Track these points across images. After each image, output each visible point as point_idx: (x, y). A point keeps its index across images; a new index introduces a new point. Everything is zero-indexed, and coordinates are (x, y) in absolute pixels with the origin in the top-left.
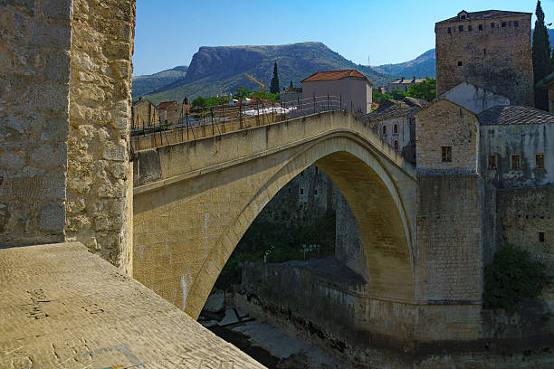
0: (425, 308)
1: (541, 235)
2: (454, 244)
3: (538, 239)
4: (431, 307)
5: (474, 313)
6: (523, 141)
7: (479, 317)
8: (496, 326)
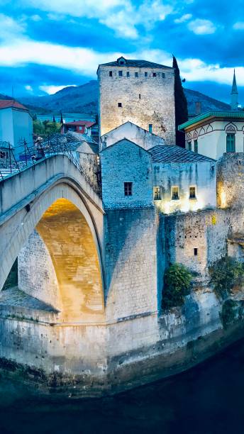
0: (115, 327)
1: (196, 250)
2: (137, 267)
3: (193, 254)
4: (120, 323)
5: (153, 322)
6: (181, 176)
7: (157, 324)
8: (169, 328)
